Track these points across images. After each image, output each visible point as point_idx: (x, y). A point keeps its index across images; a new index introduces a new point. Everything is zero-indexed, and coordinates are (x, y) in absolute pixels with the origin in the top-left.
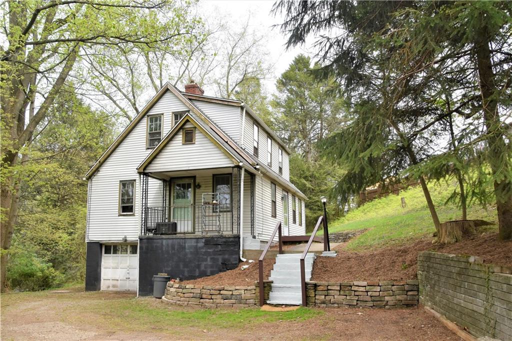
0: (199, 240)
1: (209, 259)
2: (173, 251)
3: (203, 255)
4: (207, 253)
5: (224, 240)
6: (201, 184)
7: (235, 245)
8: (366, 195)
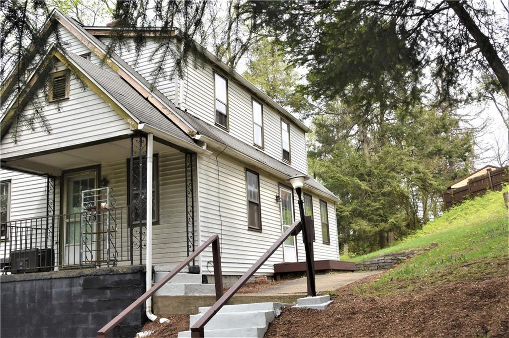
0: (75, 280)
1: (90, 318)
2: (32, 305)
3: (81, 310)
4: (87, 307)
5: (116, 278)
6: (109, 178)
7: (135, 288)
8: (452, 196)
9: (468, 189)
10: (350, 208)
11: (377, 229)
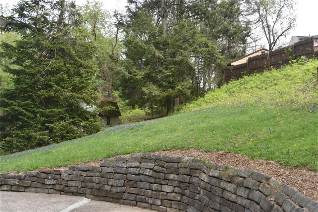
8: (232, 71)
9: (247, 66)
10: (143, 73)
11: (165, 94)
